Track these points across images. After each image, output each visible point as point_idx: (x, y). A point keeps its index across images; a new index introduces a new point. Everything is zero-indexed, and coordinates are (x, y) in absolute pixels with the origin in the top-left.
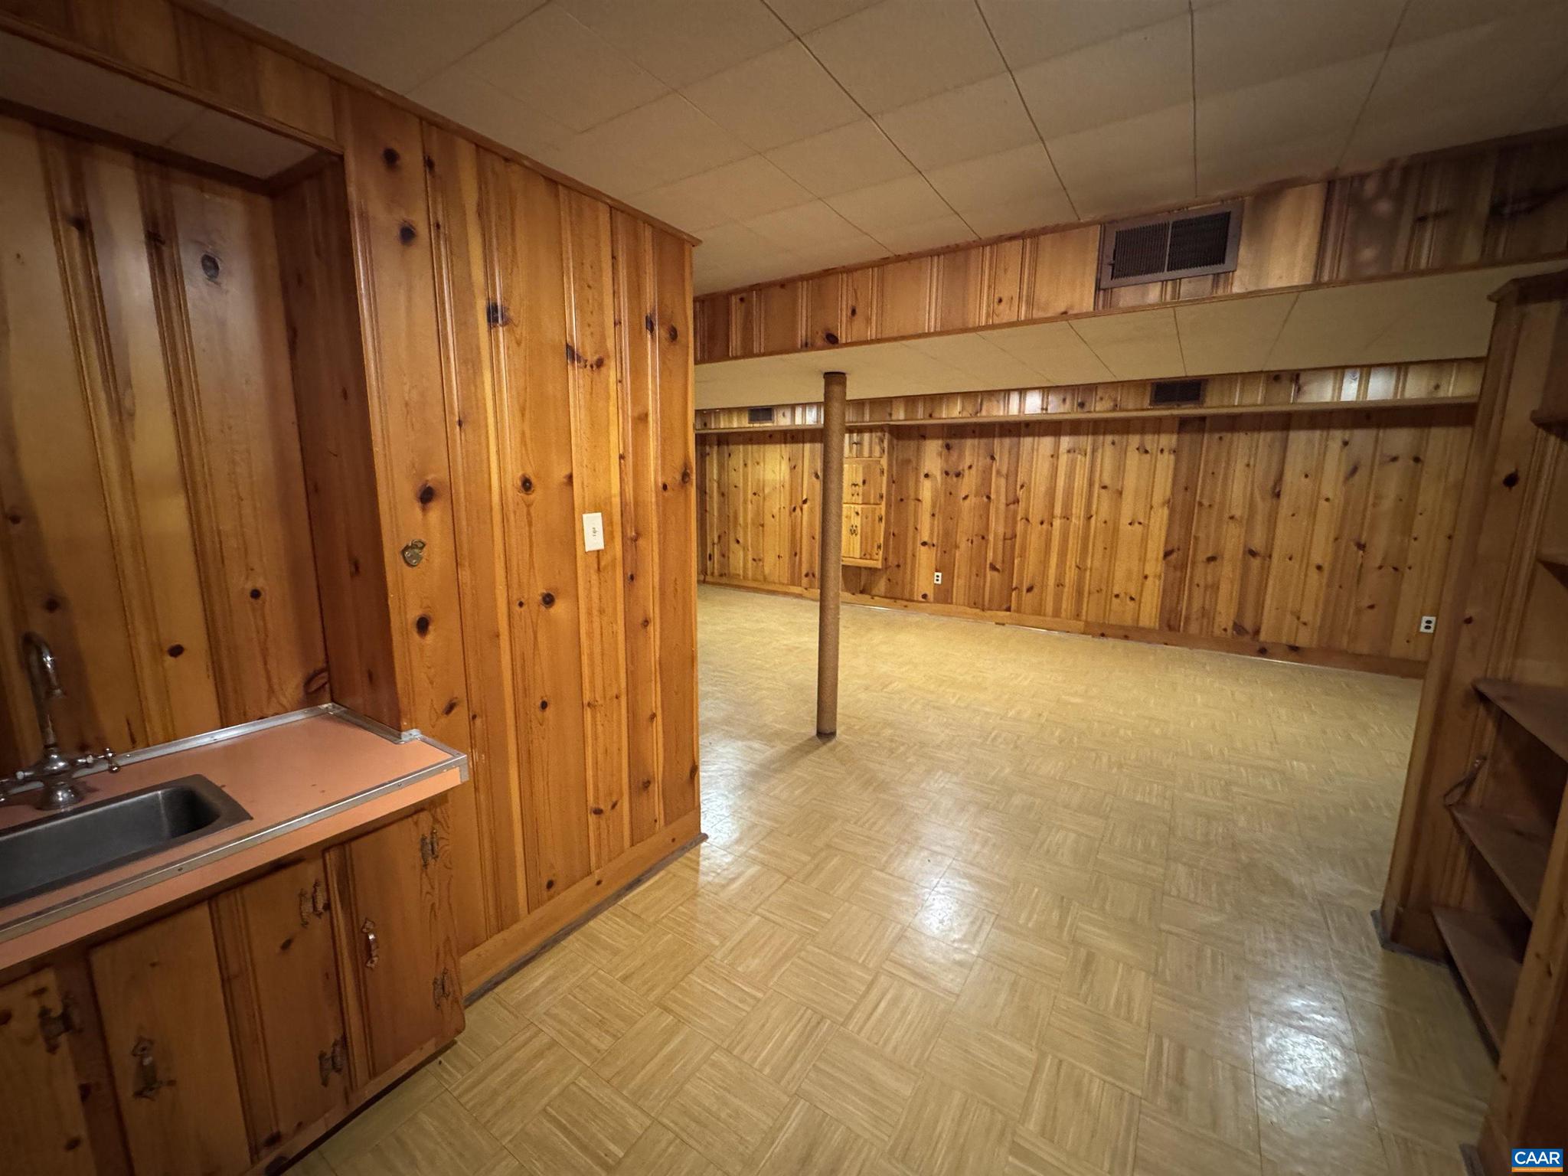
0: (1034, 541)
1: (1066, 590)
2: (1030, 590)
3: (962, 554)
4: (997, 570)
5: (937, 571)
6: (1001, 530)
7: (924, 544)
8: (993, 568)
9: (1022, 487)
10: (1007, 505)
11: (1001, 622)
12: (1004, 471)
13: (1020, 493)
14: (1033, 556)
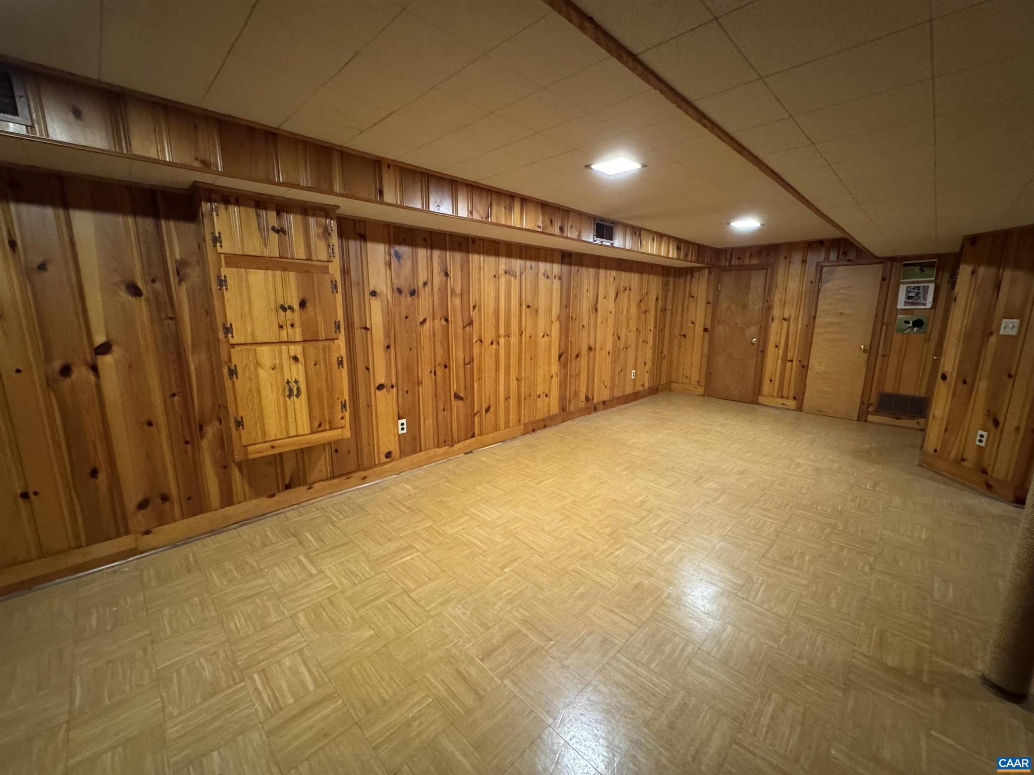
0: (489, 362)
1: (511, 401)
2: (487, 410)
3: (426, 391)
4: (461, 399)
5: (399, 419)
6: (461, 355)
7: (381, 387)
8: (457, 397)
9: (474, 307)
10: (464, 327)
11: (468, 450)
12: (458, 291)
13: (474, 315)
14: (488, 376)
